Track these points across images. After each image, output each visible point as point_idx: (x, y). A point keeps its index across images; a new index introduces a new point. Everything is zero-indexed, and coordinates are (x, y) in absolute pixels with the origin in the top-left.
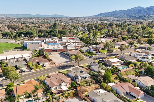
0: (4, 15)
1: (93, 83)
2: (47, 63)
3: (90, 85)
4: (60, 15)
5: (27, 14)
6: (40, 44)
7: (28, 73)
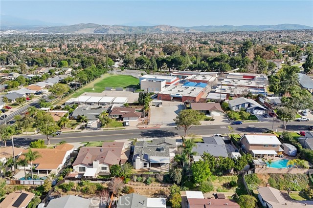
0: (183, 28)
1: (157, 181)
2: (137, 120)
3: (146, 182)
4: (295, 25)
5: (225, 26)
6: (166, 83)
7: (93, 131)
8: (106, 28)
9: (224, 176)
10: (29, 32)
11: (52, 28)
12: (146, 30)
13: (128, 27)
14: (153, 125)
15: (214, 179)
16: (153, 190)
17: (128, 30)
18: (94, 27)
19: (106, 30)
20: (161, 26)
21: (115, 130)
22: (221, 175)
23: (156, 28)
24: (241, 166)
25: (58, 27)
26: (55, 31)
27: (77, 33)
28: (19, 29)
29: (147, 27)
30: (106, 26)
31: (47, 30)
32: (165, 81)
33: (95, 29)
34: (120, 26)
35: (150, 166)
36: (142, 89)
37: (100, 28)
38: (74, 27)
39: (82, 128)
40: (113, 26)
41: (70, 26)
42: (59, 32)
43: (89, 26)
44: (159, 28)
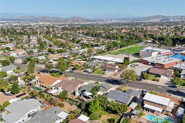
2: (113, 72)
6: (158, 53)
7: (88, 74)
9: (112, 114)
10: (123, 21)
11: (136, 18)
15: (105, 114)
16: (72, 109)
18: (161, 17)
19: (169, 19)
21: (97, 75)
22: (110, 113)
24: (122, 111)
25: (139, 18)
26: (137, 20)
27: (149, 21)
28: (119, 19)
30: (169, 17)
31: (133, 20)
32: (157, 52)
33: (161, 18)
34: (179, 16)
36: (140, 55)
37: (165, 18)
38: (149, 18)
39: (85, 71)
40: (174, 16)
41: (146, 18)
42: (139, 21)
43: (158, 17)
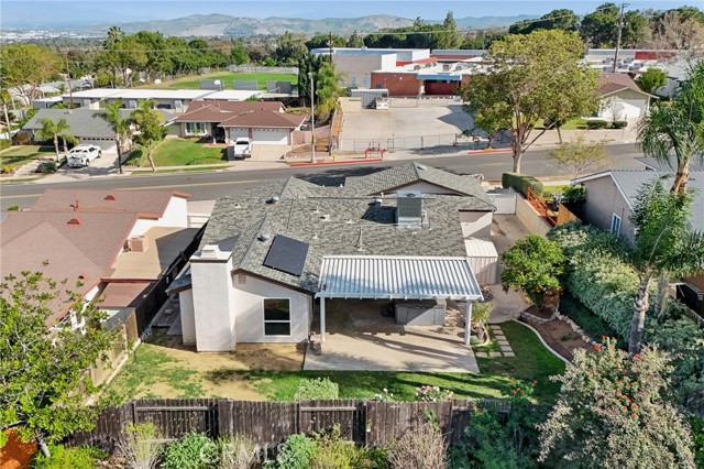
6: (398, 63)
7: (85, 177)
8: (250, 23)
12: (341, 26)
13: (301, 20)
14: (354, 153)
17: (302, 28)
19: (251, 29)
20: (375, 17)
23: (364, 22)
29: (345, 20)
30: (250, 19)
32: (395, 56)
35: (315, 327)
37: (238, 24)
38: (180, 23)
39: (47, 169)
40: (267, 19)
43: (212, 20)
44: (371, 21)
